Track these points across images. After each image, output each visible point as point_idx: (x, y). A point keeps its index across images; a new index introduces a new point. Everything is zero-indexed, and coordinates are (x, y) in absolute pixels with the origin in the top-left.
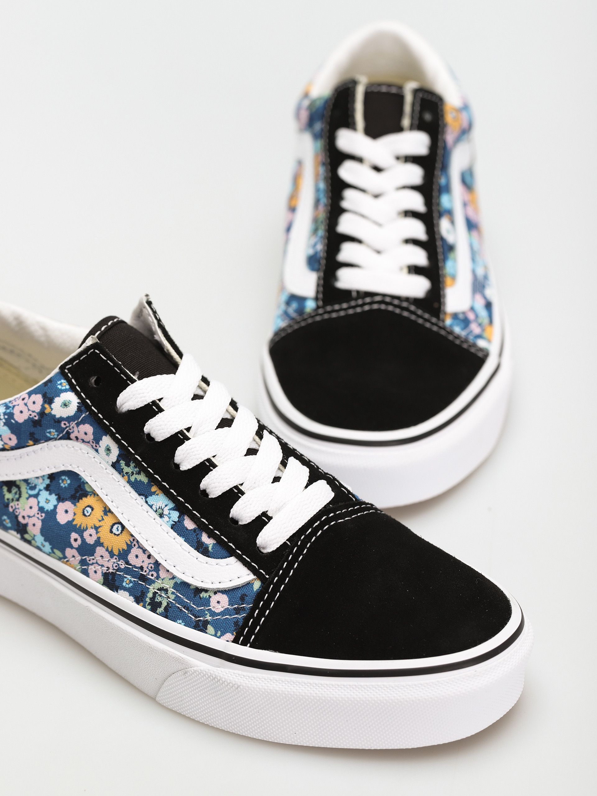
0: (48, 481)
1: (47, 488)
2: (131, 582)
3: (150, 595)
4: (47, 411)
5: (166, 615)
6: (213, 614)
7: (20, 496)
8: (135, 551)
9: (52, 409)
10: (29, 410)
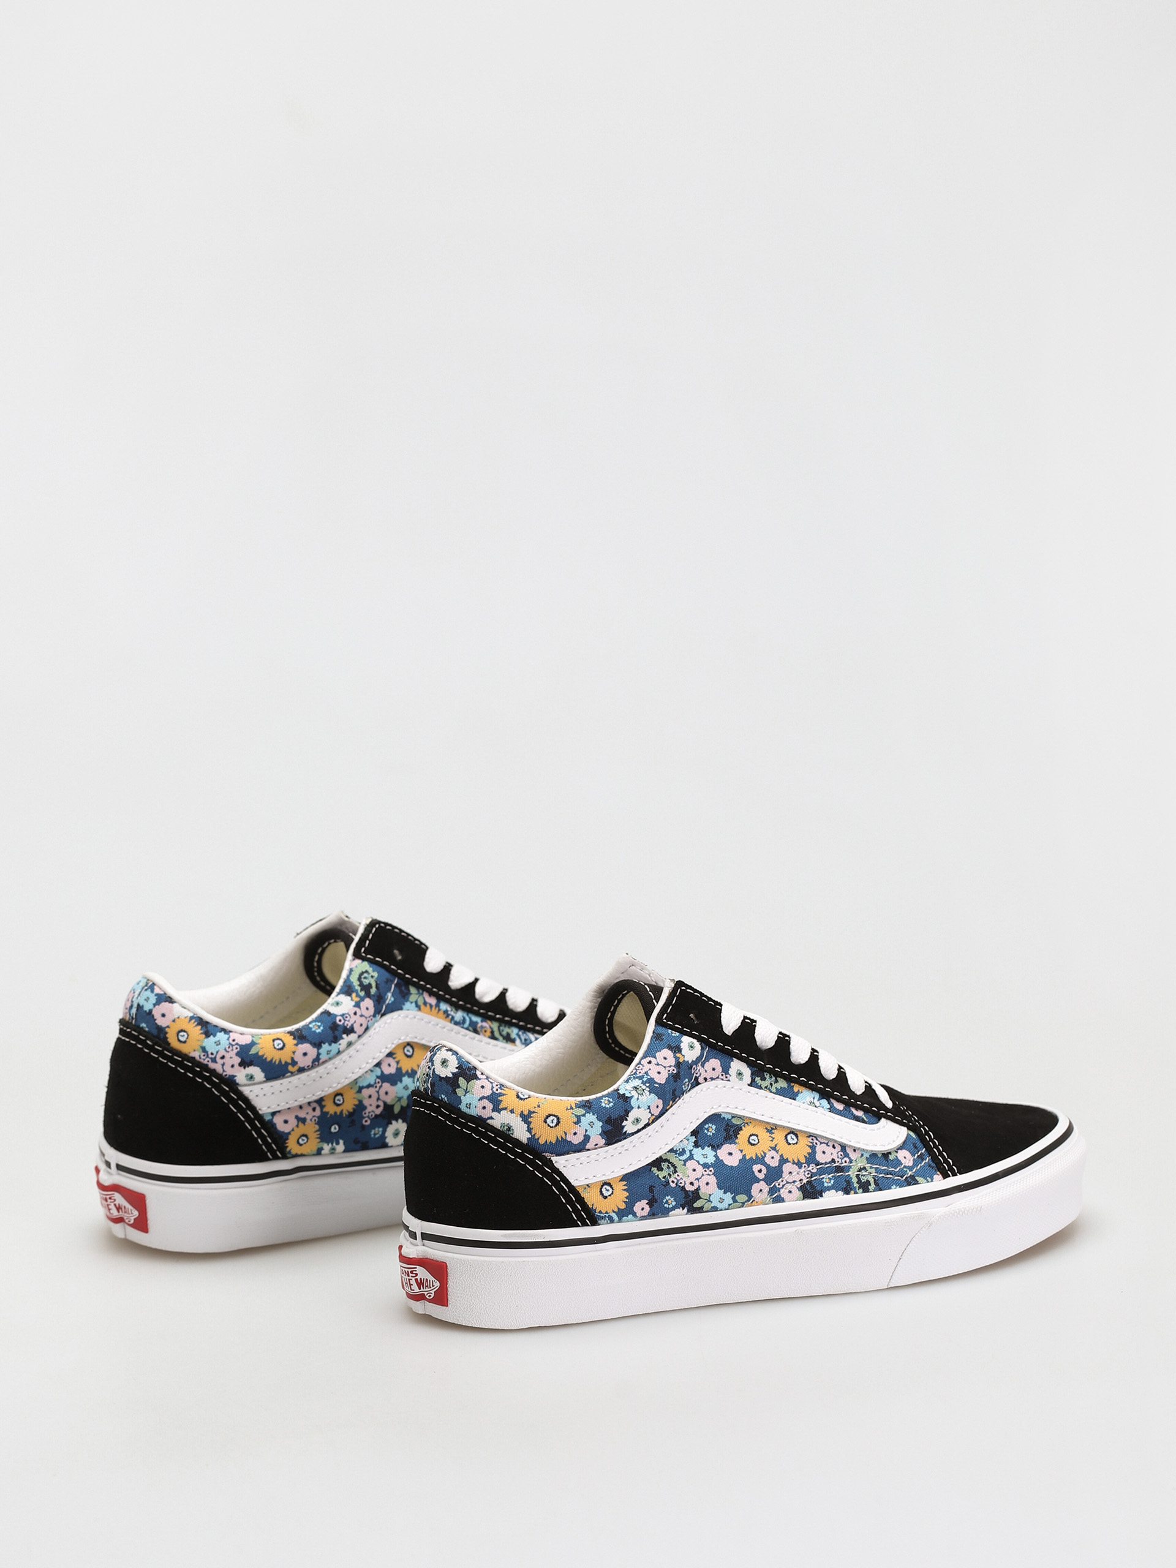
0: (693, 1139)
1: (696, 1145)
2: (830, 1179)
3: (855, 1180)
4: (681, 1060)
5: (879, 1188)
7: (675, 1168)
8: (819, 1148)
9: (684, 1056)
10: (665, 1067)
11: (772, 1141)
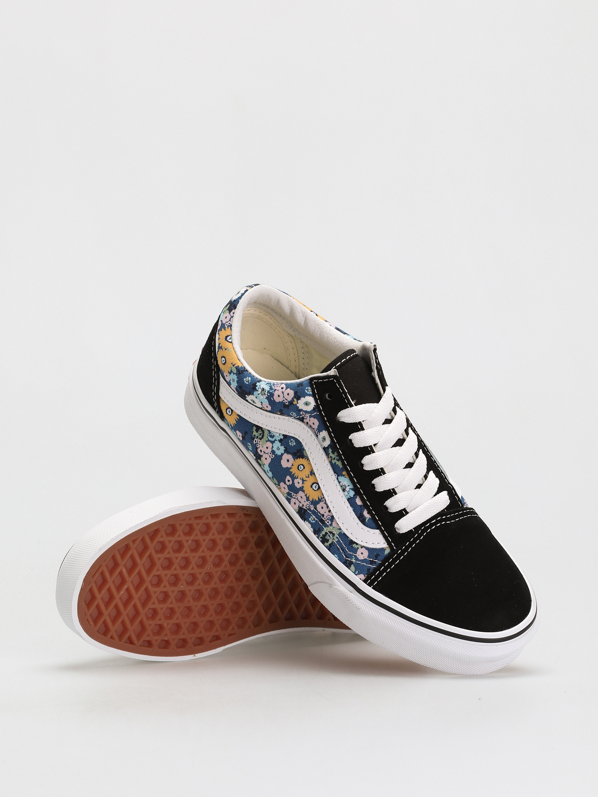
0: (282, 437)
1: (280, 441)
2: (314, 520)
3: (323, 533)
4: (295, 403)
5: (330, 548)
6: (357, 559)
7: (262, 438)
8: (322, 504)
9: (298, 403)
10: (284, 397)
11: (306, 477)
